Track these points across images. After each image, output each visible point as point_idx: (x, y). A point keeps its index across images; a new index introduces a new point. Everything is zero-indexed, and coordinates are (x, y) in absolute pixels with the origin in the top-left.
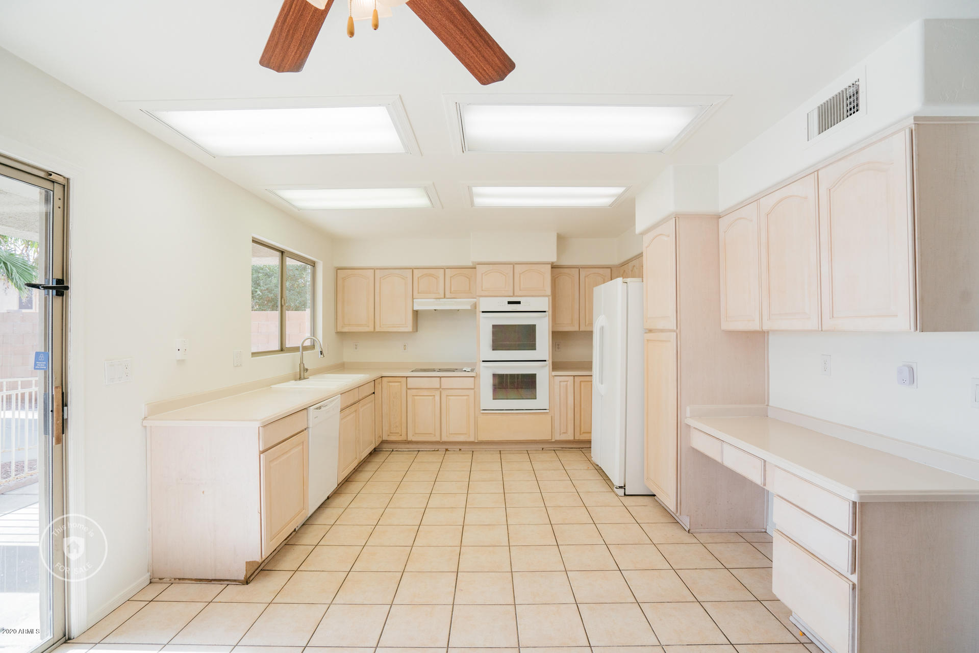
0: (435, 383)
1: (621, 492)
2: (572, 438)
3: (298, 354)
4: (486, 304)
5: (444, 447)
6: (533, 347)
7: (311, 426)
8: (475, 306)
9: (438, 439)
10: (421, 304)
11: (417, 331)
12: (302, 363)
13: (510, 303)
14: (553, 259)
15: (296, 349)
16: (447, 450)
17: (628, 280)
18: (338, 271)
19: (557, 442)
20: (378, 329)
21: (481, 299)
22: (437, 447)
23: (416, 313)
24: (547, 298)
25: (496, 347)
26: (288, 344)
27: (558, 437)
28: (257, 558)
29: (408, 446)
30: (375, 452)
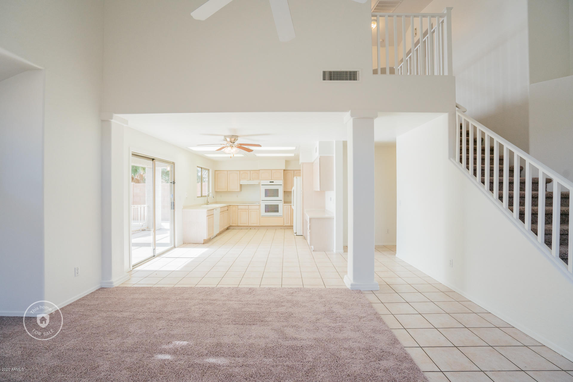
0: (247, 207)
1: (295, 234)
2: (290, 225)
3: (207, 198)
4: (263, 182)
5: (249, 227)
6: (278, 196)
7: (214, 214)
8: (259, 183)
9: (247, 225)
10: (243, 182)
11: (241, 191)
12: (207, 200)
13: (270, 182)
14: (284, 168)
15: (206, 196)
16: (250, 229)
17: (297, 177)
18: (216, 172)
19: (285, 226)
20: (228, 190)
21: (261, 181)
22: (247, 228)
23: (241, 185)
24: (282, 181)
25: (266, 196)
26: (203, 195)
27: (285, 225)
28: (206, 238)
29: (239, 227)
30: (228, 229)
